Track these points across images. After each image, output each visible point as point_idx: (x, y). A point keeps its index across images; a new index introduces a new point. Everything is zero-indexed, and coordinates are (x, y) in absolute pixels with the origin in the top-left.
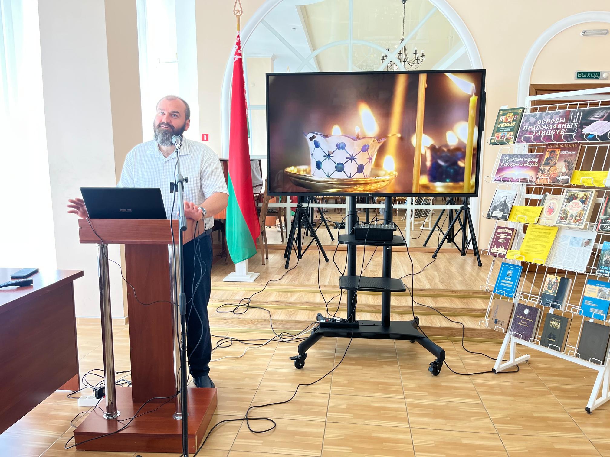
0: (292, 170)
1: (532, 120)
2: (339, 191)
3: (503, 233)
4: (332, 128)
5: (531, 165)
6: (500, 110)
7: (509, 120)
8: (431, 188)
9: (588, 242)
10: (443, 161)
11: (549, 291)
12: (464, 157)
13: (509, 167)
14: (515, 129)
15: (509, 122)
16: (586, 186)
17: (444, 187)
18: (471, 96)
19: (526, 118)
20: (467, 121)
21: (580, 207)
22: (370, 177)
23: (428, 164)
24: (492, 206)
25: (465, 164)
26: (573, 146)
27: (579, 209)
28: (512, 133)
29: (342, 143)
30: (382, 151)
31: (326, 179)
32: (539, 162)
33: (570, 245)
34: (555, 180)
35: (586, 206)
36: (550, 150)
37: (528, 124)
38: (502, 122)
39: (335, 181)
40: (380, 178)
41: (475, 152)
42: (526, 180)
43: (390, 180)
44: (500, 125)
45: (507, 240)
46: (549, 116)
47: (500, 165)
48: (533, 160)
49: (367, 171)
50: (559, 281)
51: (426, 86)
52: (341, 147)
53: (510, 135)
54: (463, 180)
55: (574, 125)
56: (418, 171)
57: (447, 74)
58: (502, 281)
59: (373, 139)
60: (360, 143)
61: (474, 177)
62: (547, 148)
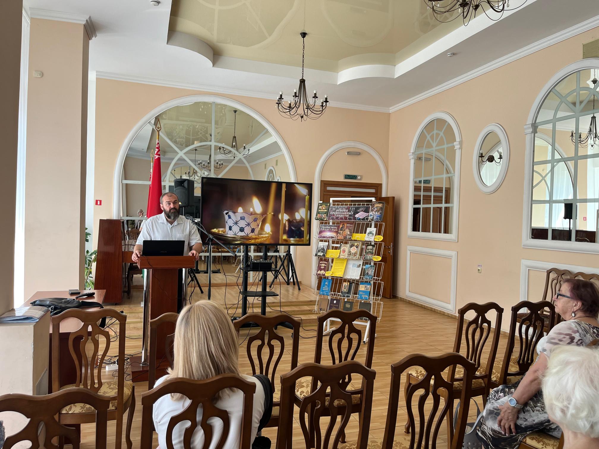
0: (215, 230)
1: (334, 209)
2: (241, 242)
3: (323, 263)
4: (238, 208)
5: (335, 230)
6: (319, 203)
7: (324, 208)
8: (288, 241)
9: (359, 266)
10: (294, 227)
11: (345, 290)
12: (303, 226)
13: (324, 231)
14: (327, 213)
15: (324, 210)
16: (358, 240)
17: (294, 240)
18: (306, 196)
19: (331, 208)
20: (305, 208)
21: (355, 249)
22: (258, 235)
23: (287, 228)
24: (317, 250)
25: (304, 229)
26: (351, 222)
27: (356, 250)
28: (326, 215)
29: (243, 216)
30: (264, 222)
31: (234, 236)
32: (338, 229)
33: (352, 267)
34: (345, 237)
35: (358, 249)
36: (342, 224)
37: (332, 211)
38: (320, 209)
39: (239, 237)
40: (263, 235)
41: (309, 223)
42: (333, 237)
43: (268, 237)
44: (319, 211)
45: (325, 266)
46: (341, 208)
47: (320, 230)
48: (335, 228)
49: (257, 231)
50: (349, 284)
51: (286, 190)
52: (242, 218)
53: (325, 216)
54: (303, 237)
55: (351, 213)
56: (282, 232)
57: (295, 184)
58: (323, 288)
59: (259, 215)
60: (253, 217)
61: (308, 235)
62: (341, 223)
